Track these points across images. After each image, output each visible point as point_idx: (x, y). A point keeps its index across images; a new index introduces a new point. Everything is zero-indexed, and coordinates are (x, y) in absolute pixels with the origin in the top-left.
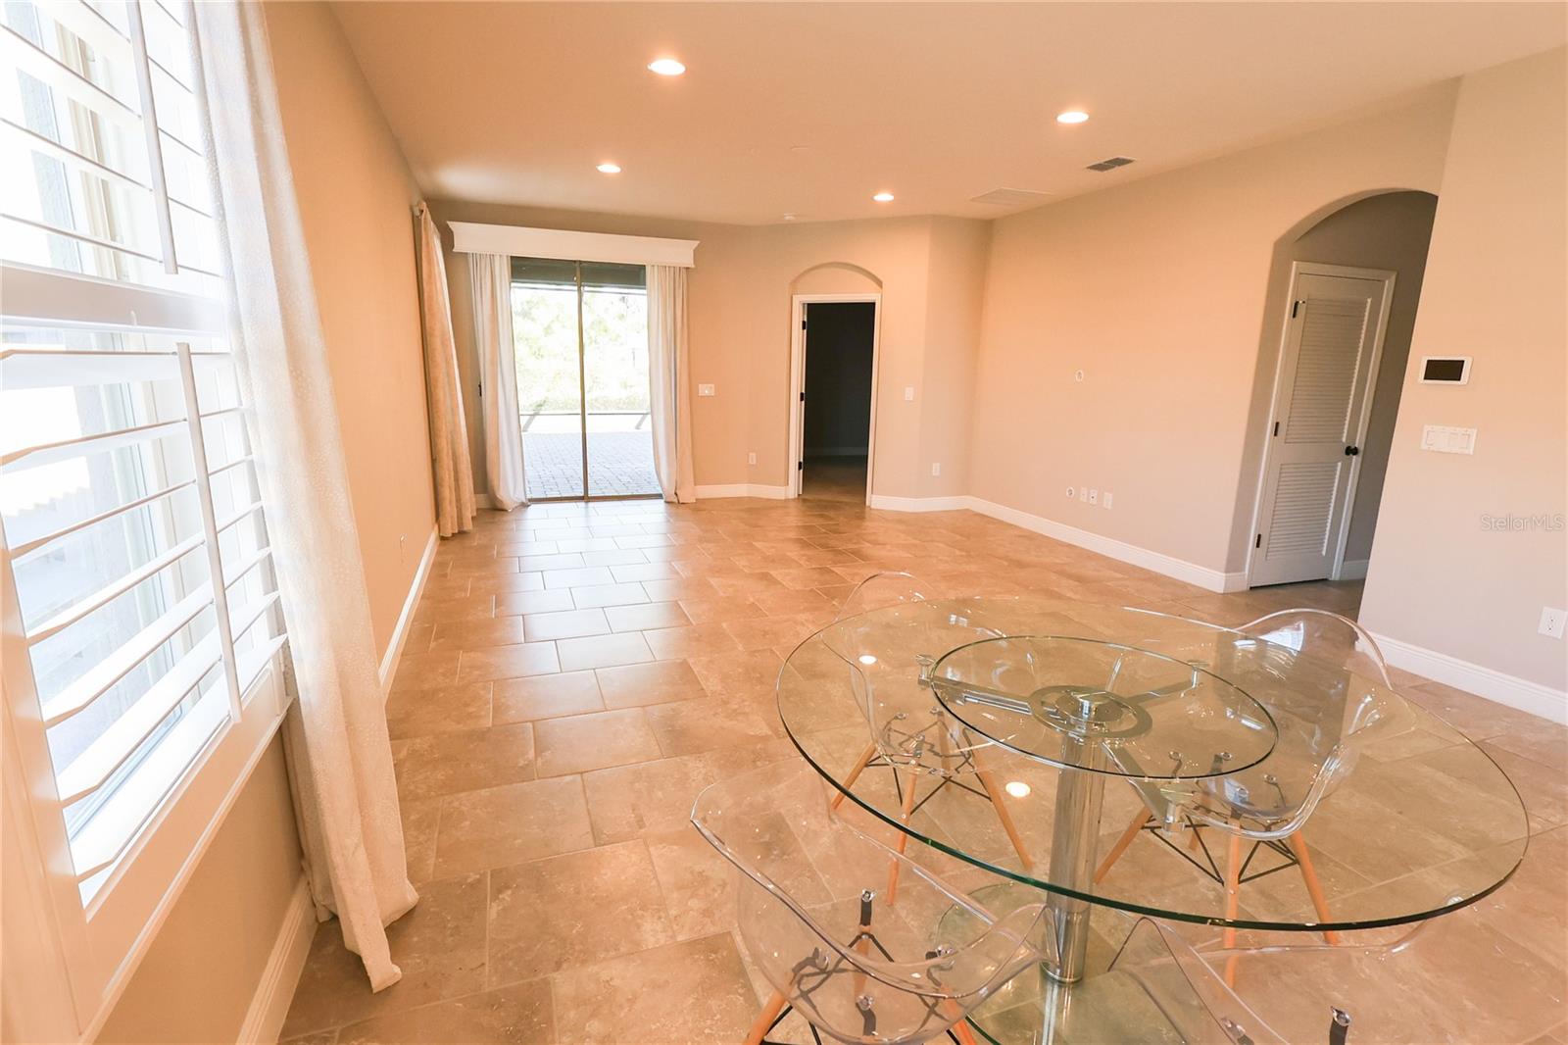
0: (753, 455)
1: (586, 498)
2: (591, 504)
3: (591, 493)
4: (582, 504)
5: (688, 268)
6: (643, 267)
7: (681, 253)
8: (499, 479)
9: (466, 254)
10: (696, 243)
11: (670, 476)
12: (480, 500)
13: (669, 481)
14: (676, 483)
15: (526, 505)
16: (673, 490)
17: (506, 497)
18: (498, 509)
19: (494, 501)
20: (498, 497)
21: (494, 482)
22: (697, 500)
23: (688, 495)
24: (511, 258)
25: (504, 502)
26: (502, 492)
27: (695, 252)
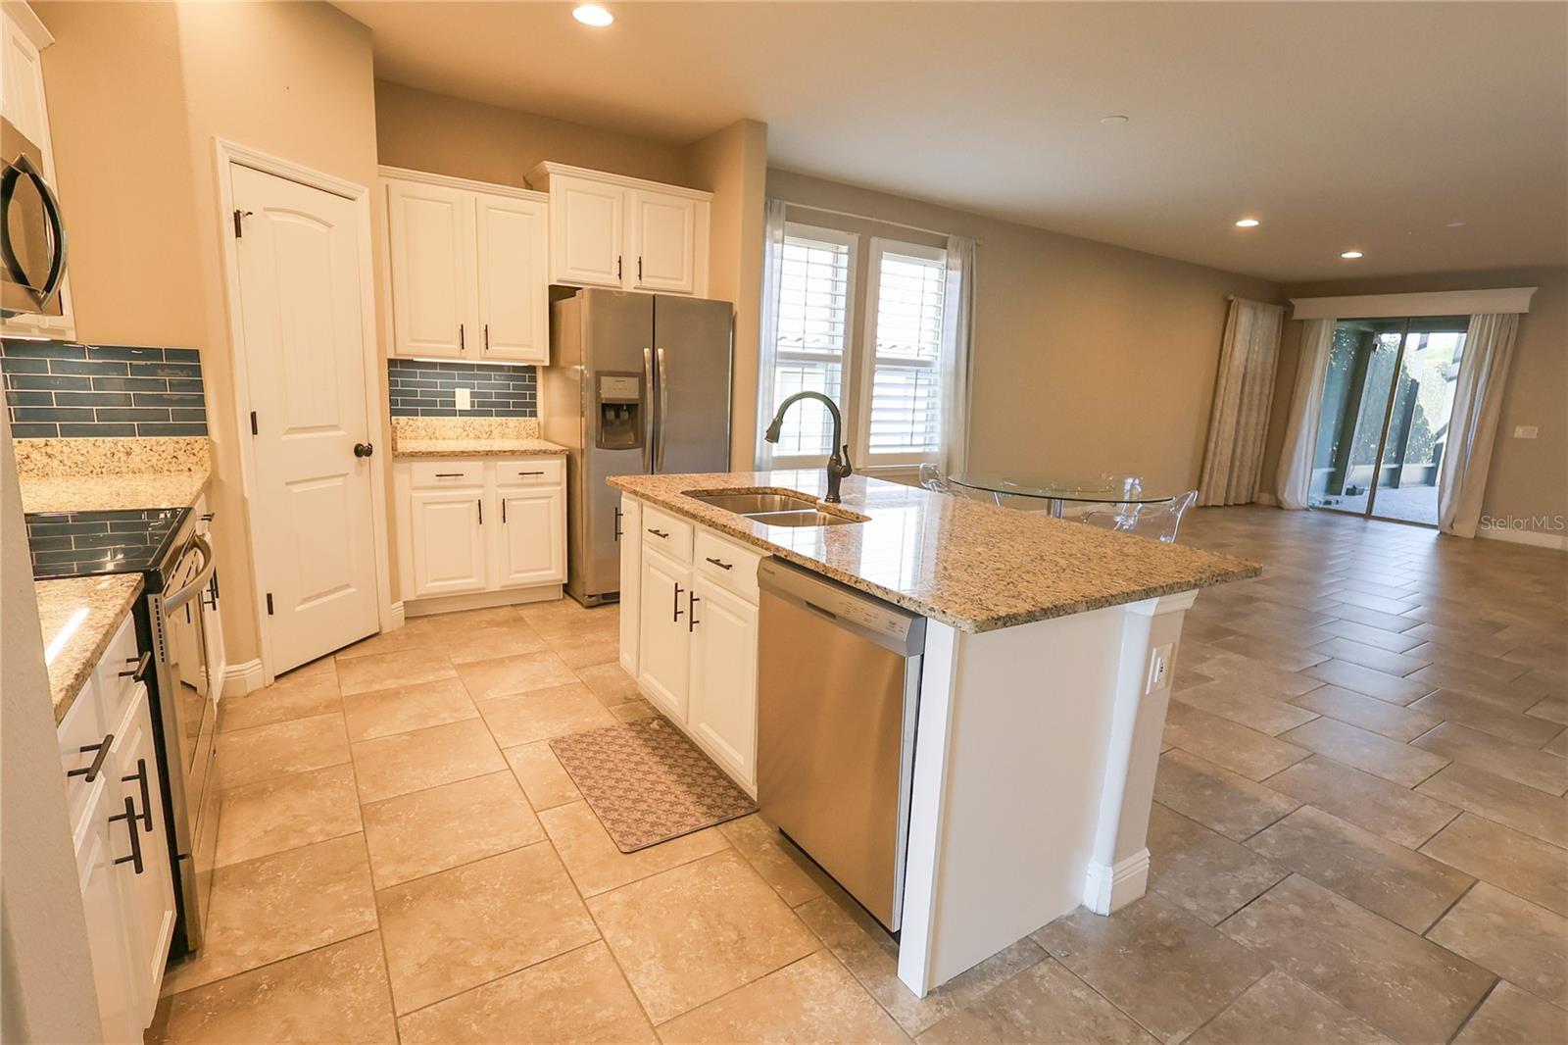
1: (1367, 516)
2: (1371, 521)
3: (1373, 514)
4: (1362, 519)
5: (1521, 314)
6: (1470, 315)
7: (1515, 300)
8: (1285, 485)
9: (1302, 321)
10: (1533, 290)
11: (1450, 507)
12: (1265, 498)
13: (1447, 514)
14: (1455, 516)
15: (1307, 510)
16: (1450, 520)
17: (1288, 500)
18: (1279, 506)
19: (1277, 499)
20: (1280, 498)
21: (1280, 486)
22: (1475, 537)
23: (1466, 530)
24: (1339, 320)
25: (1284, 503)
26: (1286, 496)
27: (1534, 299)
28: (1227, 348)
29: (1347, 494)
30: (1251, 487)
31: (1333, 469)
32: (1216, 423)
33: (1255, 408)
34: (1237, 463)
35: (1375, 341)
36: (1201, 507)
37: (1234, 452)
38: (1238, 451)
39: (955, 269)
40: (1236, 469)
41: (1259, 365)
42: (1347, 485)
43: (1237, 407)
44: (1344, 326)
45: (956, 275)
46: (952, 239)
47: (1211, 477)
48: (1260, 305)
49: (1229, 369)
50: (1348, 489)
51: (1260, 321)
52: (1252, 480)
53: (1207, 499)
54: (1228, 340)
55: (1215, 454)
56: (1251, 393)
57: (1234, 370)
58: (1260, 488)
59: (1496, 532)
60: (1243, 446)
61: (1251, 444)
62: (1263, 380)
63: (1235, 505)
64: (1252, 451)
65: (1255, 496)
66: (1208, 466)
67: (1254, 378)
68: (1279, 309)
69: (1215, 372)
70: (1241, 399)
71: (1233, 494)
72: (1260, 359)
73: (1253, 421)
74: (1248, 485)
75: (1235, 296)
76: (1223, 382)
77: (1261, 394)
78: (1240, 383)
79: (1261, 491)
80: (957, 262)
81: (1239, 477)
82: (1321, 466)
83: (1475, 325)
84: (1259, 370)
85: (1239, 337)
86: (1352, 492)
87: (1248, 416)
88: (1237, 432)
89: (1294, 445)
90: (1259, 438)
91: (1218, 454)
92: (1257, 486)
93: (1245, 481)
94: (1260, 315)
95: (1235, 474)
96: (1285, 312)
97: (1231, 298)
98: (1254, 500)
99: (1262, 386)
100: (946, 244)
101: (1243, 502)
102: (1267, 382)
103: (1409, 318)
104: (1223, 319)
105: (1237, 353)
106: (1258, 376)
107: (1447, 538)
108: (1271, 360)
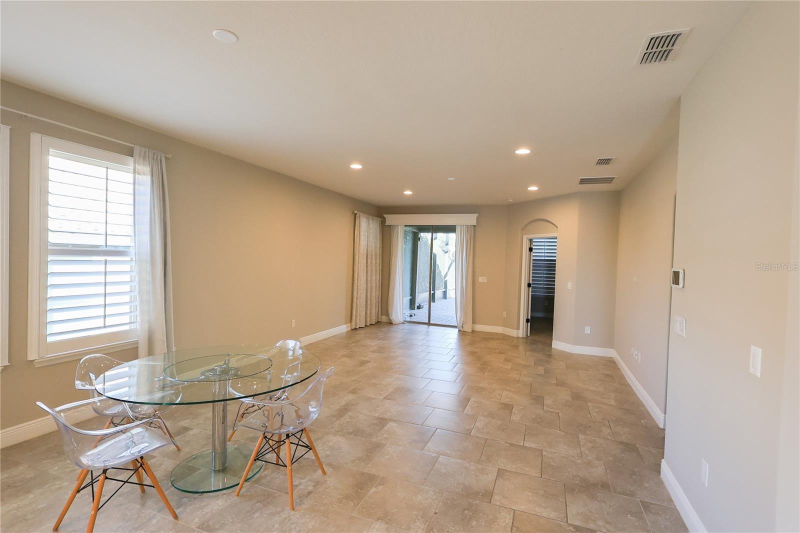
0: (505, 313)
1: (429, 324)
2: (431, 327)
3: (431, 322)
4: (426, 326)
5: (474, 226)
6: (455, 226)
7: (471, 219)
8: (392, 310)
9: (390, 226)
10: (477, 214)
11: (460, 318)
12: (384, 319)
13: (460, 321)
14: (463, 322)
15: (403, 323)
16: (462, 324)
17: (395, 319)
18: (390, 323)
19: (390, 320)
20: (390, 318)
21: (390, 312)
22: (472, 331)
23: (468, 328)
24: (405, 226)
25: (393, 320)
26: (393, 317)
27: (478, 219)
28: (357, 240)
29: (417, 309)
30: (377, 314)
31: (411, 297)
32: (356, 282)
33: (374, 271)
34: (369, 302)
35: (419, 236)
36: (353, 329)
37: (366, 296)
38: (369, 296)
39: (144, 174)
40: (369, 305)
41: (373, 249)
42: (417, 305)
43: (365, 272)
44: (408, 228)
45: (146, 180)
46: (137, 149)
47: (356, 310)
48: (371, 217)
49: (359, 251)
50: (417, 306)
51: (371, 226)
52: (377, 311)
53: (356, 324)
54: (357, 235)
55: (357, 298)
56: (371, 263)
57: (361, 251)
58: (381, 313)
59: (479, 328)
60: (371, 292)
61: (374, 290)
62: (376, 256)
63: (370, 324)
64: (375, 294)
65: (379, 318)
66: (354, 305)
67: (372, 256)
68: (379, 219)
69: (352, 254)
70: (367, 267)
71: (369, 319)
72: (374, 246)
73: (374, 278)
74: (375, 313)
75: (358, 211)
76: (357, 258)
77: (376, 263)
78: (365, 258)
79: (382, 315)
80: (147, 169)
81: (371, 309)
82: (406, 297)
83: (458, 229)
84: (374, 251)
85: (362, 233)
86: (419, 308)
87: (371, 276)
88: (367, 284)
89: (394, 290)
90: (378, 287)
91: (359, 298)
92: (380, 312)
93: (374, 311)
94: (371, 222)
95: (369, 308)
96: (382, 221)
97: (356, 212)
98: (379, 320)
99: (376, 259)
100: (133, 154)
101: (374, 323)
102: (378, 257)
103: (433, 226)
104: (353, 224)
105: (362, 242)
106: (374, 254)
107: (462, 333)
108: (378, 245)
